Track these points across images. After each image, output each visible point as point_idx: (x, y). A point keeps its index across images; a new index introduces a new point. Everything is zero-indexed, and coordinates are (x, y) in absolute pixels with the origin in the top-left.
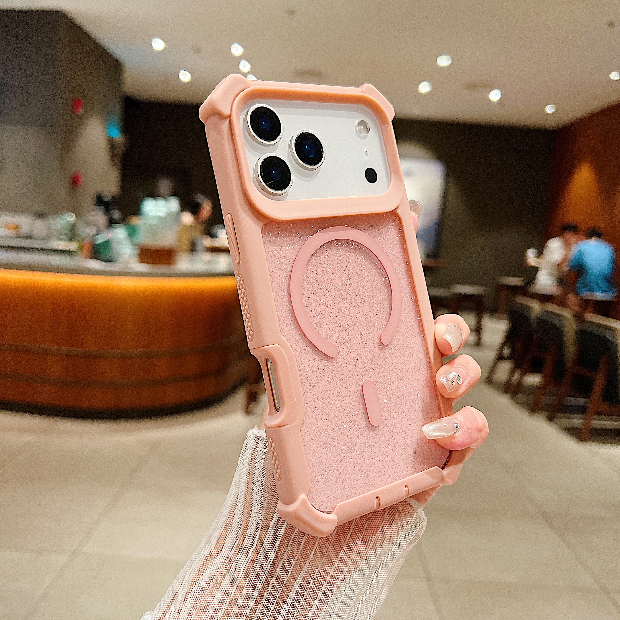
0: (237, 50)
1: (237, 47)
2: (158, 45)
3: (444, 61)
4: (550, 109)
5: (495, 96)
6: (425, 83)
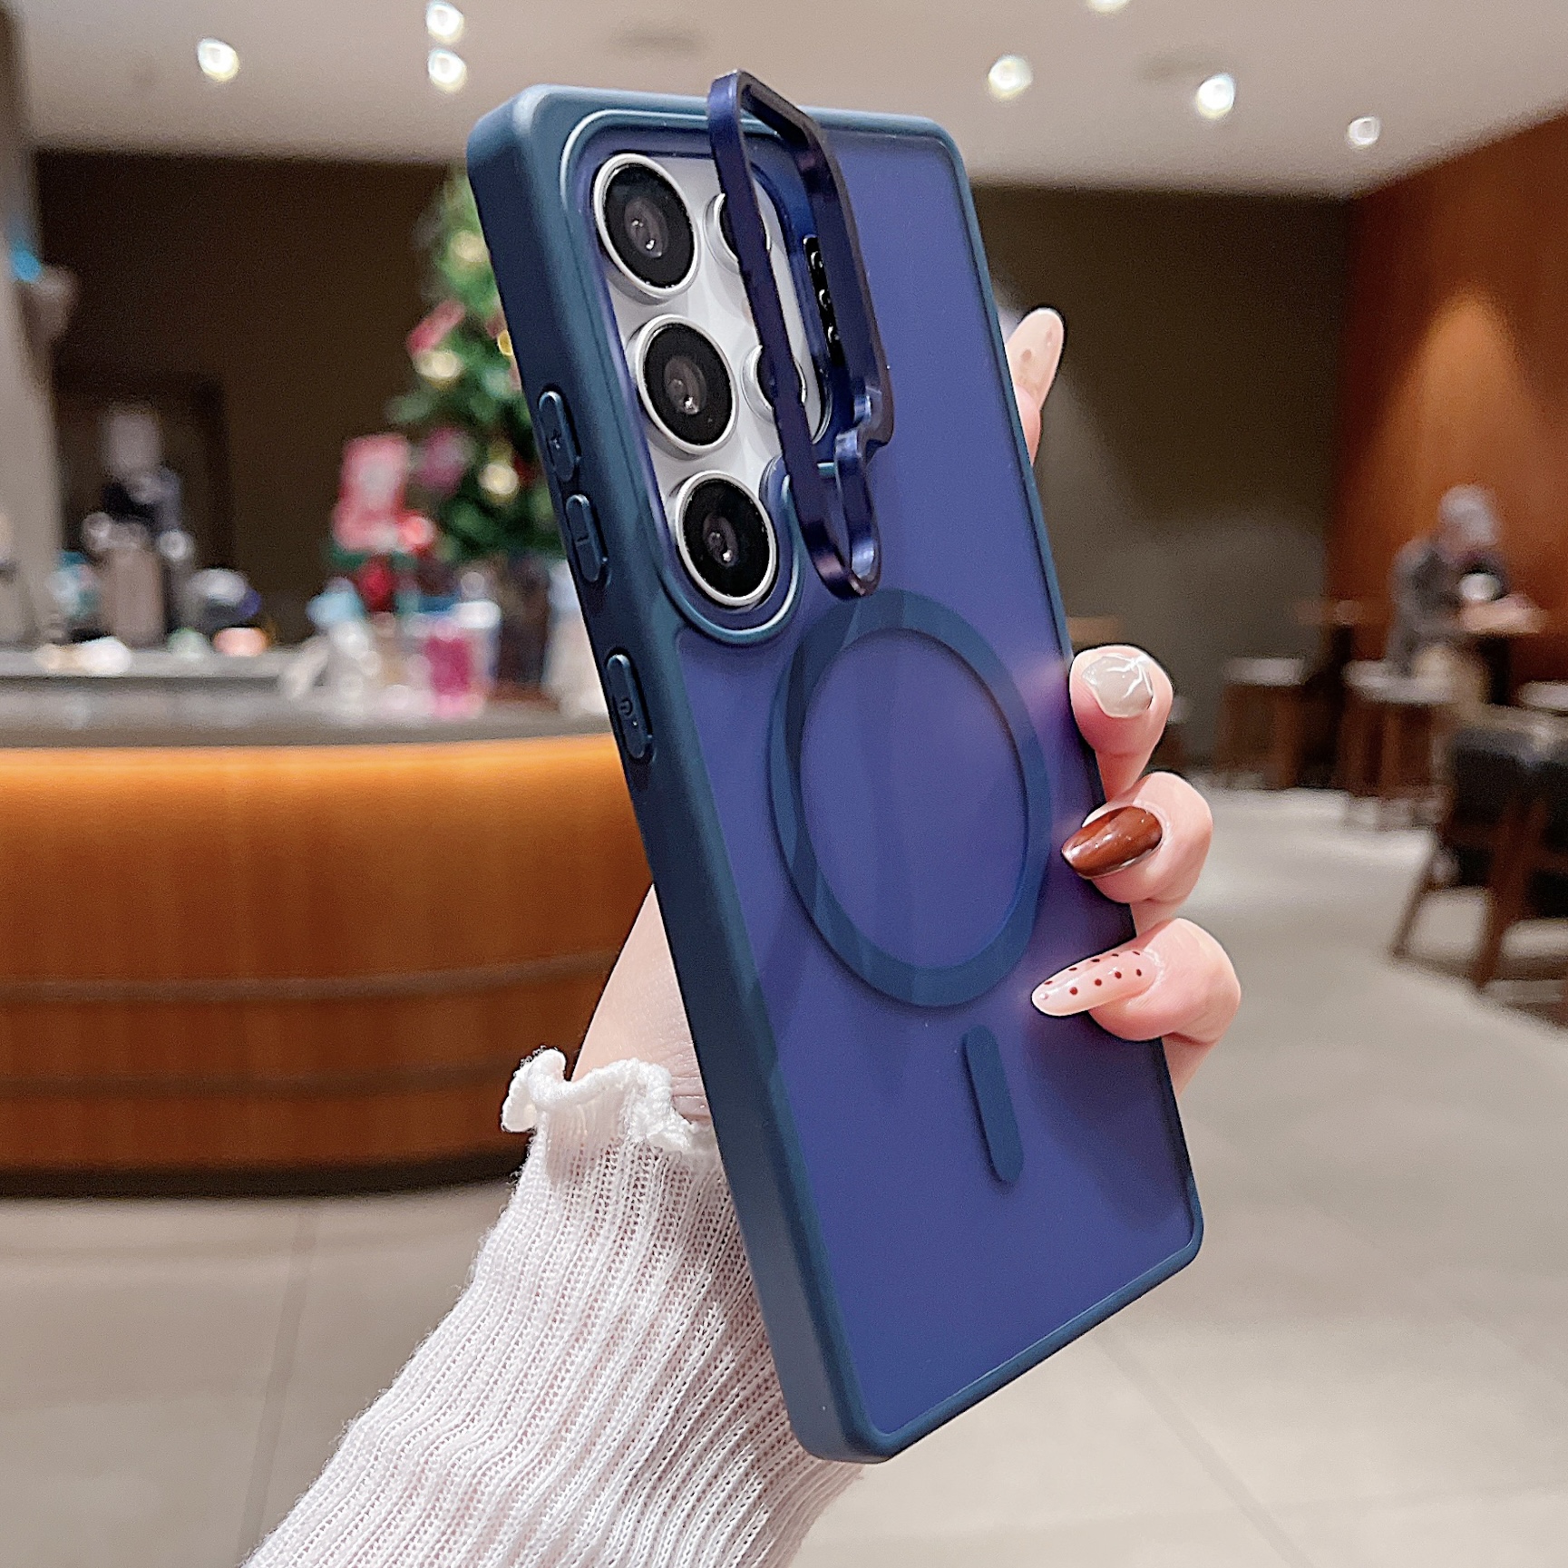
4: (1361, 134)
5: (1215, 97)
6: (1008, 62)
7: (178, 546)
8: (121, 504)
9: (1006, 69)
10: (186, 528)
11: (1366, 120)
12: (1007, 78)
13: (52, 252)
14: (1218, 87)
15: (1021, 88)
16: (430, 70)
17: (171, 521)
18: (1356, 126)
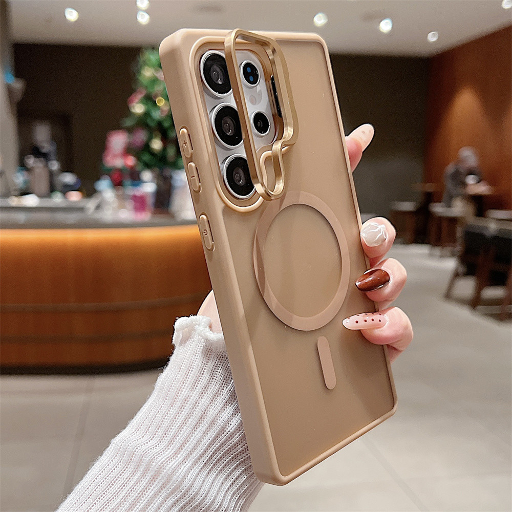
4: (432, 38)
5: (386, 26)
6: (320, 15)
7: (55, 165)
8: (37, 152)
9: (319, 17)
10: (57, 160)
11: (432, 33)
12: (319, 20)
14: (387, 22)
15: (324, 23)
16: (138, 18)
17: (53, 157)
18: (430, 34)
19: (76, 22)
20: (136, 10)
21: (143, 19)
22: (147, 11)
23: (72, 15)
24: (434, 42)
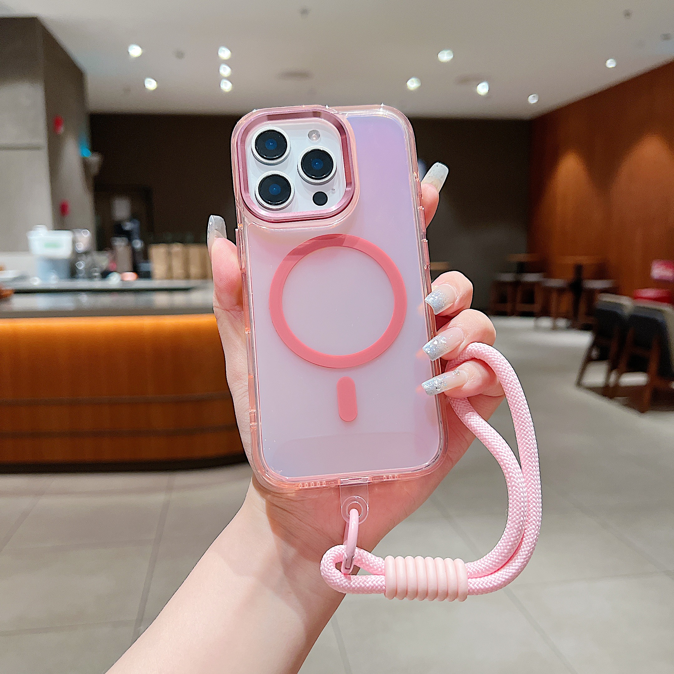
0: (225, 53)
1: (224, 51)
2: (135, 51)
3: (445, 56)
4: (532, 100)
5: (483, 89)
6: (413, 79)
7: (138, 244)
8: (119, 231)
9: (412, 81)
10: (142, 238)
11: (533, 95)
12: (413, 84)
13: (94, 149)
14: (483, 86)
15: (417, 87)
16: (221, 86)
17: (136, 236)
18: (531, 97)
19: (154, 91)
20: (219, 78)
21: (226, 86)
22: (229, 79)
23: (151, 85)
24: (534, 104)
